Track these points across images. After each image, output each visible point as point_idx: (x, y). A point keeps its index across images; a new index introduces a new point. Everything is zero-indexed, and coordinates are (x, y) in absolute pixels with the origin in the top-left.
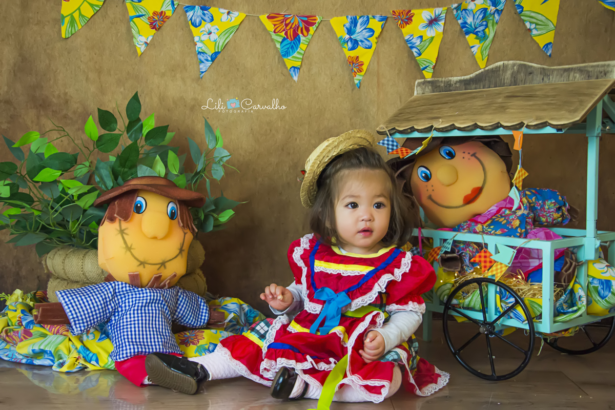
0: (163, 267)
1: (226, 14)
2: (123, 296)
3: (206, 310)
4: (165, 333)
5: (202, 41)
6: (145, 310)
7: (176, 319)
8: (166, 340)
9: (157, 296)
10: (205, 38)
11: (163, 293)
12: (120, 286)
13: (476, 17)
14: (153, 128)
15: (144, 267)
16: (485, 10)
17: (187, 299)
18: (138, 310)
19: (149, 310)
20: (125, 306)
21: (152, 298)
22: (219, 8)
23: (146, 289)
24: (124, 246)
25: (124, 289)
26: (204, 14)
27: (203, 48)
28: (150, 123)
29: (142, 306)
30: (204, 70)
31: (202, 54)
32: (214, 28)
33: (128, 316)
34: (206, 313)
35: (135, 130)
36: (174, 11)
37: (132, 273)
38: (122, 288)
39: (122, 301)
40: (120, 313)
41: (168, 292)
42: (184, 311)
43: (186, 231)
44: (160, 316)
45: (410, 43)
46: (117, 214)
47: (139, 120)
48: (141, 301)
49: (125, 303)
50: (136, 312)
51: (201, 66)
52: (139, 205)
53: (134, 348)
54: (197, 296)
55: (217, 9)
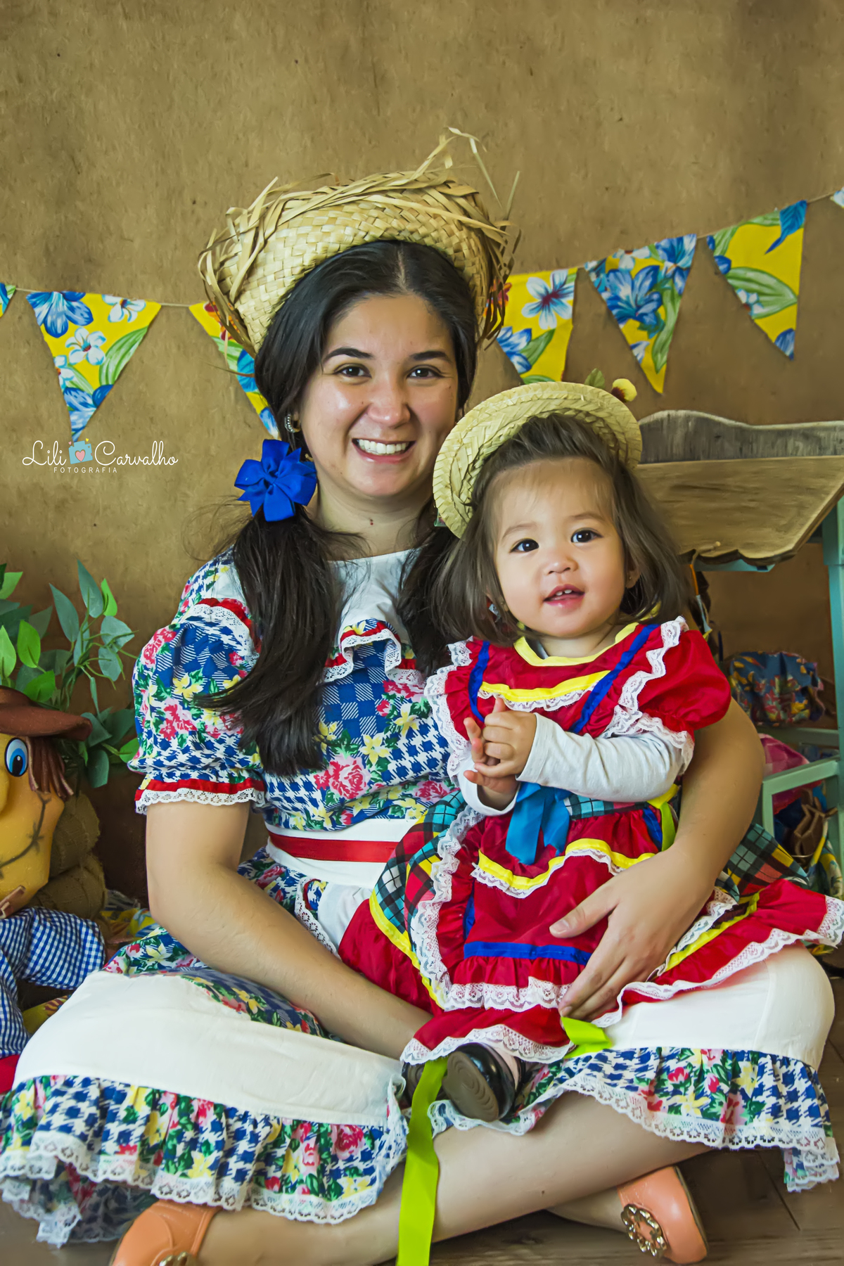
1: (119, 306)
5: (71, 366)
10: (78, 357)
13: (637, 284)
16: (655, 269)
22: (104, 293)
26: (72, 309)
27: (75, 380)
30: (80, 426)
31: (73, 393)
32: (96, 335)
36: (8, 305)
45: (508, 345)
51: (74, 417)
55: (98, 296)
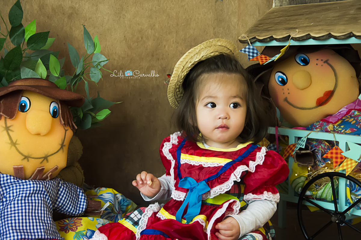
0: (45, 160)
2: (7, 187)
3: (84, 199)
4: (47, 220)
6: (28, 200)
7: (56, 207)
8: (47, 228)
9: (40, 187)
11: (45, 184)
12: (5, 178)
14: (34, 33)
15: (28, 161)
17: (67, 190)
18: (21, 200)
19: (32, 200)
20: (10, 197)
21: (35, 189)
23: (29, 181)
24: (10, 142)
25: (9, 181)
28: (31, 30)
29: (25, 197)
33: (12, 206)
34: (84, 202)
35: (17, 35)
37: (17, 167)
38: (7, 180)
39: (7, 192)
40: (5, 203)
41: (50, 183)
42: (64, 201)
43: (66, 129)
44: (43, 205)
46: (3, 113)
47: (21, 26)
48: (25, 192)
49: (9, 194)
50: (20, 202)
52: (23, 104)
53: (18, 236)
54: (76, 186)
